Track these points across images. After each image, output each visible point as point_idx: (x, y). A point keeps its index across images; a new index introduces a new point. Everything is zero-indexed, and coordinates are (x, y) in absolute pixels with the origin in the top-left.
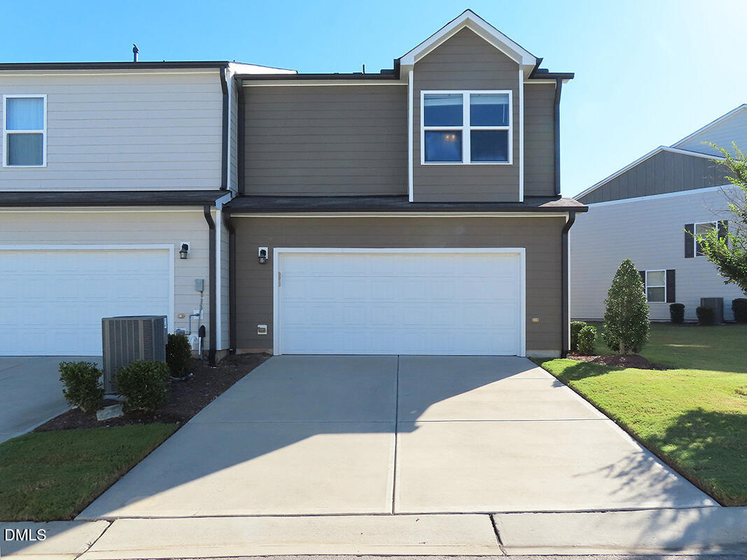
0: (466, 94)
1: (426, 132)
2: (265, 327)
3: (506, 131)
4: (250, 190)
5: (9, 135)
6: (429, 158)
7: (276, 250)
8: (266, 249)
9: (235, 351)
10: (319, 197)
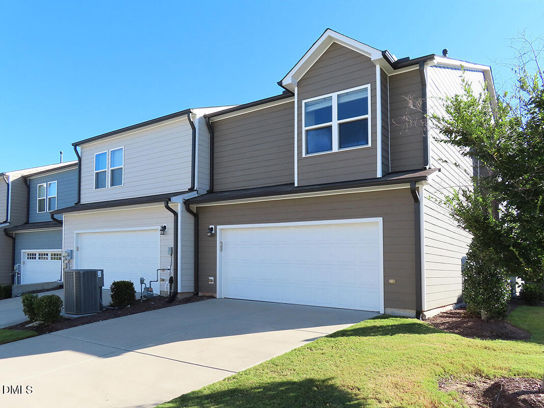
0: (334, 95)
1: (307, 131)
2: (212, 278)
3: (367, 119)
4: (217, 188)
5: (112, 171)
6: (309, 151)
7: (219, 227)
8: (213, 226)
9: (198, 294)
10: (252, 188)
